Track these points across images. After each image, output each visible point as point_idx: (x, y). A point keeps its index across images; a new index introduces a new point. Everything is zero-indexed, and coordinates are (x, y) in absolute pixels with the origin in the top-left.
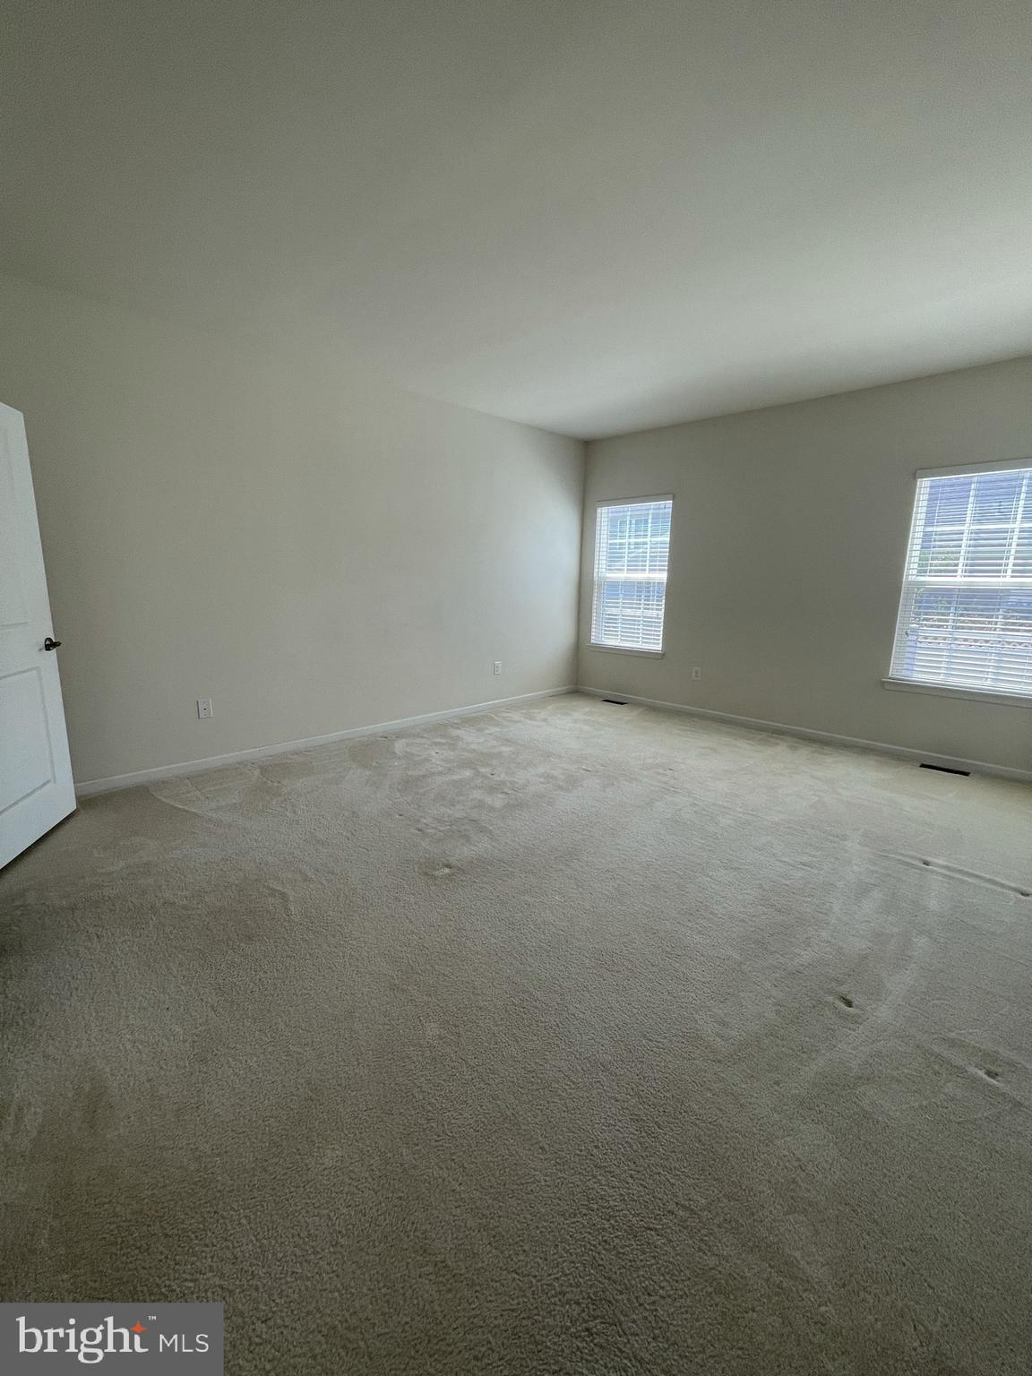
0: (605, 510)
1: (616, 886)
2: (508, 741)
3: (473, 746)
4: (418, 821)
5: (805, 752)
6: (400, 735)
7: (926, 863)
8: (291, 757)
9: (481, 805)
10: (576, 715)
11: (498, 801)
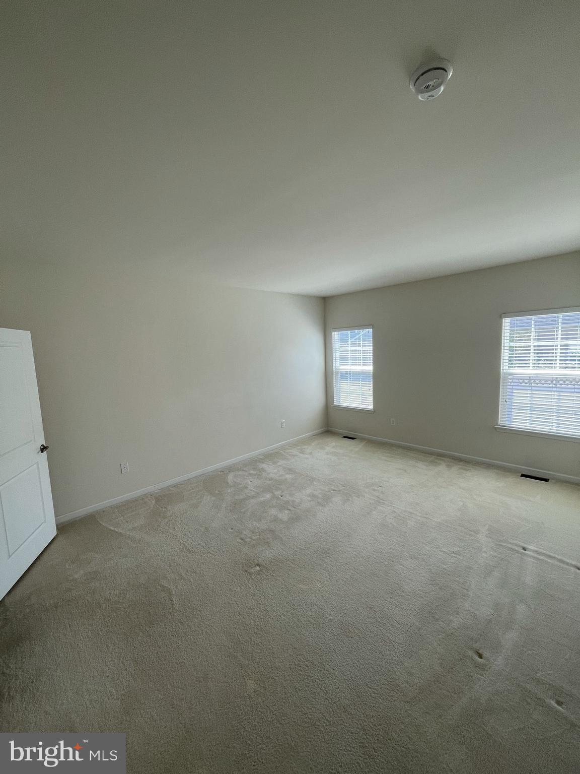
0: (337, 333)
1: (351, 574)
2: (290, 470)
3: (271, 475)
4: (241, 533)
5: (455, 469)
6: (230, 469)
7: (524, 549)
8: (172, 489)
9: (276, 519)
10: (328, 449)
11: (284, 516)
